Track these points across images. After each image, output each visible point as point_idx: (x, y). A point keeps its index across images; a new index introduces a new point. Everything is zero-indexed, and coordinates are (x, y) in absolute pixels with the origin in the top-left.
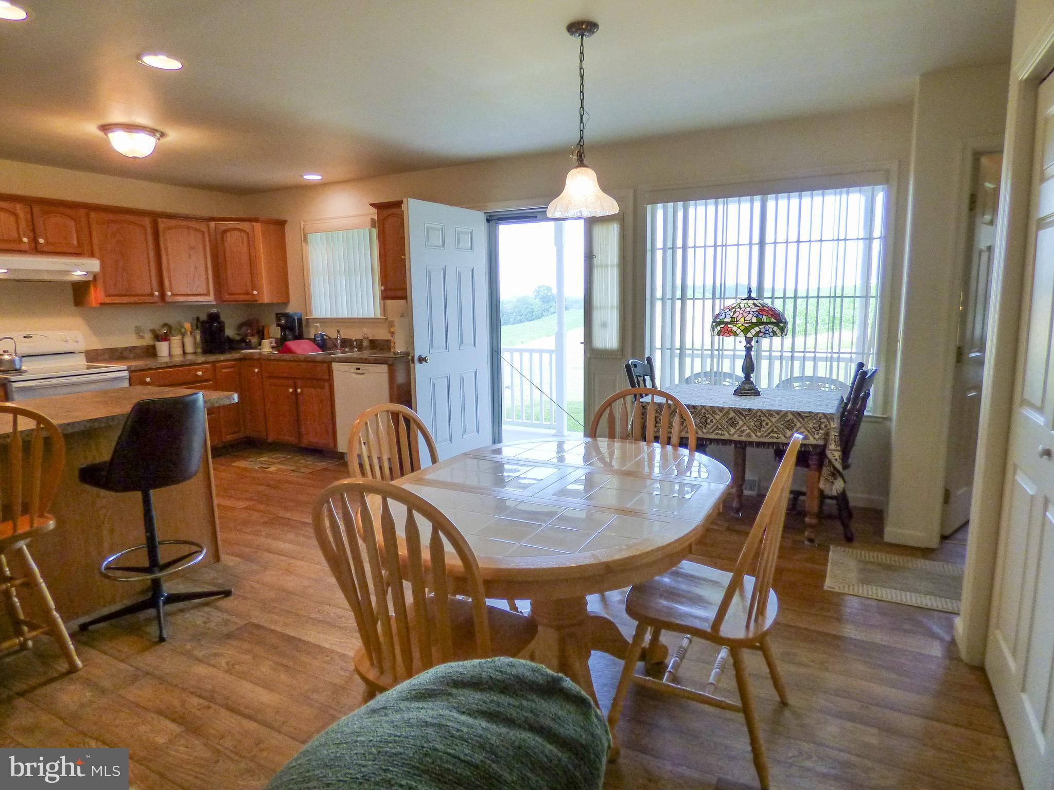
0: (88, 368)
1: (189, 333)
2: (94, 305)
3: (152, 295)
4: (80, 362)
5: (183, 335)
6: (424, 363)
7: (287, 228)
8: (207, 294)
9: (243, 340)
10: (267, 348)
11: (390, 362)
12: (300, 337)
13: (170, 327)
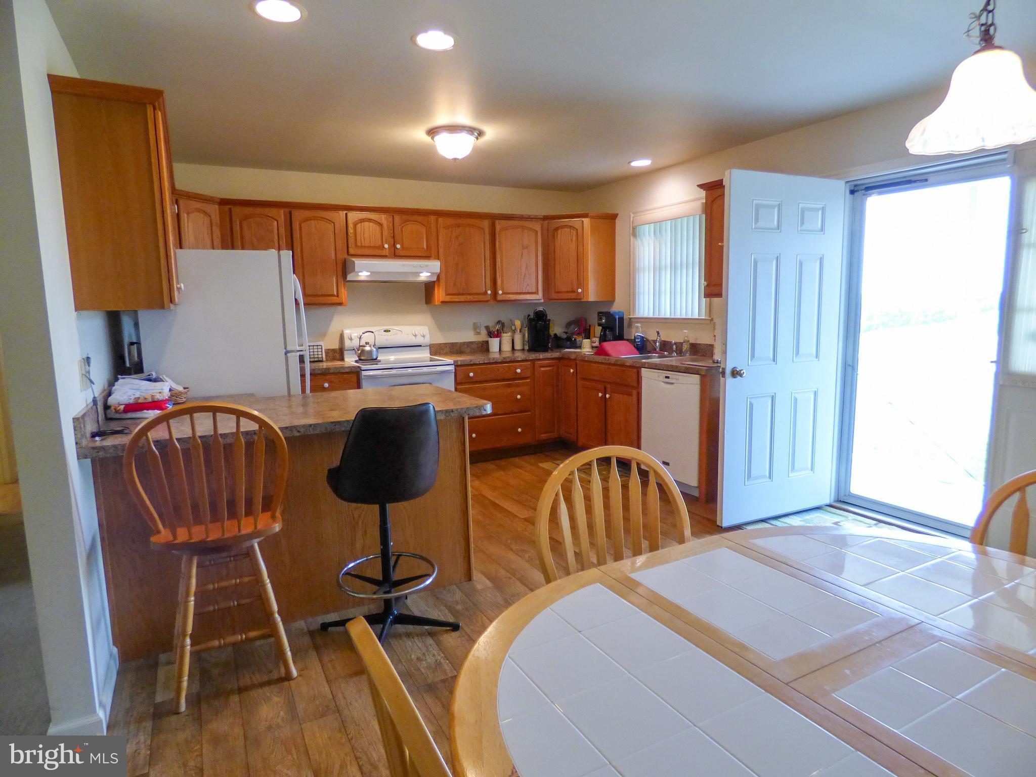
0: (431, 361)
1: (518, 330)
2: (436, 304)
3: (486, 293)
4: (425, 354)
5: (514, 332)
6: (739, 377)
7: (618, 221)
8: (536, 293)
9: (569, 339)
10: (586, 348)
11: (703, 373)
12: (620, 337)
13: (503, 325)
